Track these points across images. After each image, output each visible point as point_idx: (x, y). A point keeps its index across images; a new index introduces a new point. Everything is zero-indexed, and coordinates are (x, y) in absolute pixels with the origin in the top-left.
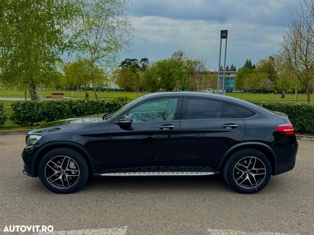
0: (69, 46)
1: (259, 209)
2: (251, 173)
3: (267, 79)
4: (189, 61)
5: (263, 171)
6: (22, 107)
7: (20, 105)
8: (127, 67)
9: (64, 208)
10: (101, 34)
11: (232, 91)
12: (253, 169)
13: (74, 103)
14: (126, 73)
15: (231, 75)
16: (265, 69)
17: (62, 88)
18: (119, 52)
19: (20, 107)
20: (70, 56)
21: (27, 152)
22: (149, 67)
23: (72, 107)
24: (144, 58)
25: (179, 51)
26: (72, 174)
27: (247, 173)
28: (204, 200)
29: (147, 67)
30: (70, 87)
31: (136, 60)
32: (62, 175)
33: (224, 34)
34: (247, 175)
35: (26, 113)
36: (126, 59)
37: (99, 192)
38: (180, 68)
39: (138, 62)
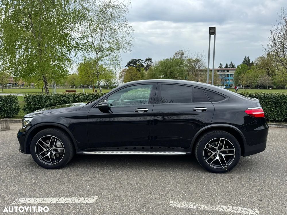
0: (76, 47)
1: (225, 186)
2: (221, 154)
3: (265, 75)
4: (189, 60)
5: (233, 152)
6: (32, 99)
7: (31, 97)
8: (133, 67)
9: (48, 180)
10: (104, 36)
11: (231, 87)
12: (223, 149)
13: (77, 96)
14: (132, 72)
15: (230, 72)
16: (263, 66)
17: (76, 86)
18: (120, 52)
19: (31, 99)
20: (77, 56)
21: (22, 133)
22: (153, 67)
23: (75, 99)
24: (148, 58)
25: (180, 51)
26: (58, 152)
27: (217, 154)
28: (174, 177)
29: (151, 66)
30: (83, 86)
31: (141, 60)
32: (49, 152)
33: (212, 31)
34: (218, 155)
35: (36, 104)
36: (132, 60)
37: (82, 169)
38: (181, 66)
39: (143, 62)
